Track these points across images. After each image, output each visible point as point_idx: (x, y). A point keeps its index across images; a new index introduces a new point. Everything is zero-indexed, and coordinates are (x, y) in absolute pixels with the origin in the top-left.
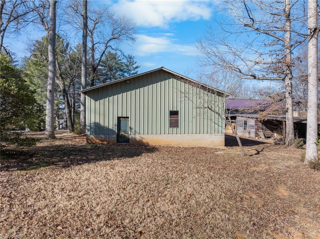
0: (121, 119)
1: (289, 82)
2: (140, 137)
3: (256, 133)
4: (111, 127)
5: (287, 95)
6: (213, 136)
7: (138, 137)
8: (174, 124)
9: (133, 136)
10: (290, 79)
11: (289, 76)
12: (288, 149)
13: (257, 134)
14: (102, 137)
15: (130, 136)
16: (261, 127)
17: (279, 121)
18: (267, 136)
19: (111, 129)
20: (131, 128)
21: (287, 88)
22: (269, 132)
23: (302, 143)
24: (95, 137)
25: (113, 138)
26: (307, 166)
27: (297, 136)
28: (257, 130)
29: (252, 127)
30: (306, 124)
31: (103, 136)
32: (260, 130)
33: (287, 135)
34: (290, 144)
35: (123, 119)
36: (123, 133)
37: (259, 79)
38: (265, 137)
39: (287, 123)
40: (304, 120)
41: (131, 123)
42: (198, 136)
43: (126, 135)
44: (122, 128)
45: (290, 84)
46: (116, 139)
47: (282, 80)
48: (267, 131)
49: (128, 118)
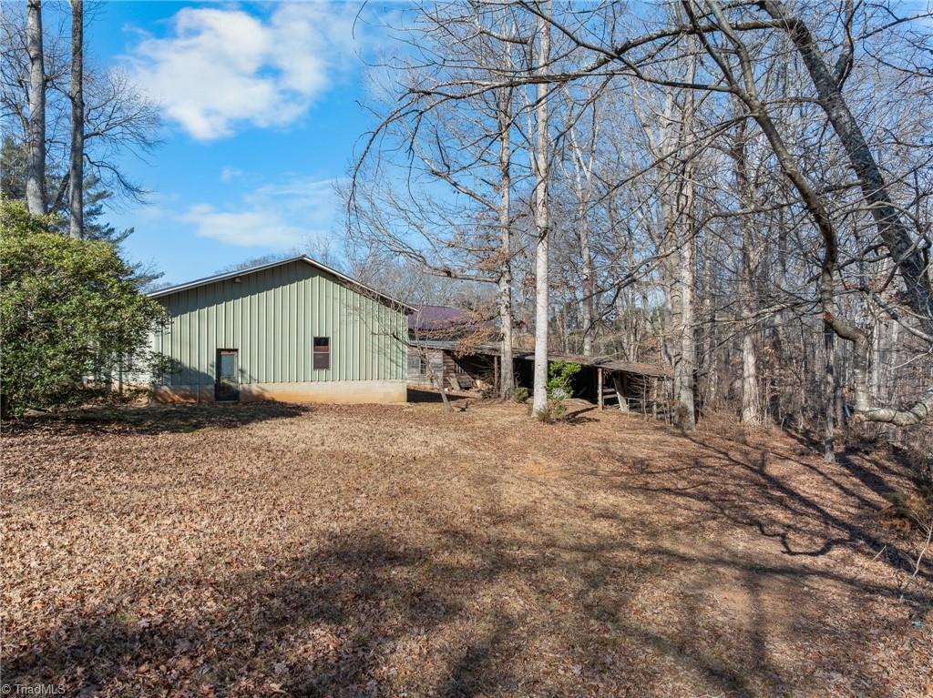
0: (222, 353)
1: (507, 287)
2: (260, 388)
3: (445, 380)
4: (204, 369)
5: (503, 311)
6: (388, 384)
7: (255, 388)
8: (322, 362)
9: (246, 386)
10: (508, 282)
11: (507, 277)
12: (505, 405)
13: (446, 383)
14: (185, 390)
15: (241, 386)
16: (453, 367)
17: (487, 356)
18: (463, 385)
19: (204, 374)
20: (242, 371)
21: (503, 297)
22: (466, 378)
23: (525, 394)
24: (171, 390)
25: (209, 391)
26: (536, 419)
27: (517, 383)
28: (446, 373)
29: (436, 366)
30: (532, 362)
31: (188, 388)
32: (451, 374)
33: (502, 380)
34: (508, 397)
35: (227, 353)
36: (225, 381)
37: (456, 277)
38: (461, 388)
39: (502, 359)
40: (527, 355)
41: (242, 361)
42: (363, 385)
43: (232, 384)
44: (225, 371)
45: (507, 292)
46: (213, 392)
47: (496, 282)
48: (464, 375)
49: (237, 350)
